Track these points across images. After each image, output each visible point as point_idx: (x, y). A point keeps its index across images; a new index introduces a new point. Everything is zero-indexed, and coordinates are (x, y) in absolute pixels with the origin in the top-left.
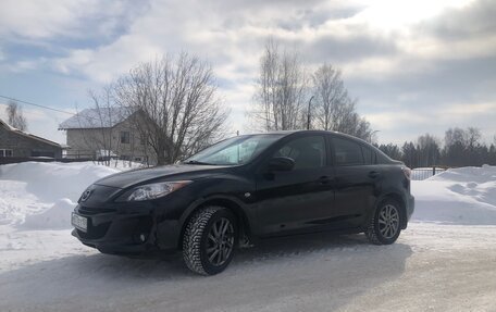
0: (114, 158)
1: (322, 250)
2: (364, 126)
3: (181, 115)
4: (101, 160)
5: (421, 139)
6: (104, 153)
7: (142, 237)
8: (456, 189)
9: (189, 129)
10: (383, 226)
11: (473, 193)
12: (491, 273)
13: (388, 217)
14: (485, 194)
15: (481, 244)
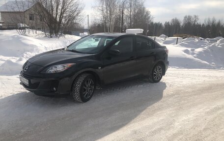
0: (27, 28)
1: (130, 87)
2: (148, 13)
3: (60, 7)
4: (20, 29)
5: (173, 20)
6: (22, 25)
7: (54, 89)
8: (186, 51)
9: (65, 15)
10: (155, 75)
11: (193, 54)
12: (196, 96)
13: (157, 72)
14: (197, 54)
15: (194, 81)
